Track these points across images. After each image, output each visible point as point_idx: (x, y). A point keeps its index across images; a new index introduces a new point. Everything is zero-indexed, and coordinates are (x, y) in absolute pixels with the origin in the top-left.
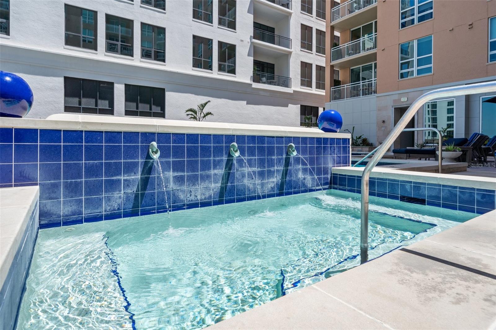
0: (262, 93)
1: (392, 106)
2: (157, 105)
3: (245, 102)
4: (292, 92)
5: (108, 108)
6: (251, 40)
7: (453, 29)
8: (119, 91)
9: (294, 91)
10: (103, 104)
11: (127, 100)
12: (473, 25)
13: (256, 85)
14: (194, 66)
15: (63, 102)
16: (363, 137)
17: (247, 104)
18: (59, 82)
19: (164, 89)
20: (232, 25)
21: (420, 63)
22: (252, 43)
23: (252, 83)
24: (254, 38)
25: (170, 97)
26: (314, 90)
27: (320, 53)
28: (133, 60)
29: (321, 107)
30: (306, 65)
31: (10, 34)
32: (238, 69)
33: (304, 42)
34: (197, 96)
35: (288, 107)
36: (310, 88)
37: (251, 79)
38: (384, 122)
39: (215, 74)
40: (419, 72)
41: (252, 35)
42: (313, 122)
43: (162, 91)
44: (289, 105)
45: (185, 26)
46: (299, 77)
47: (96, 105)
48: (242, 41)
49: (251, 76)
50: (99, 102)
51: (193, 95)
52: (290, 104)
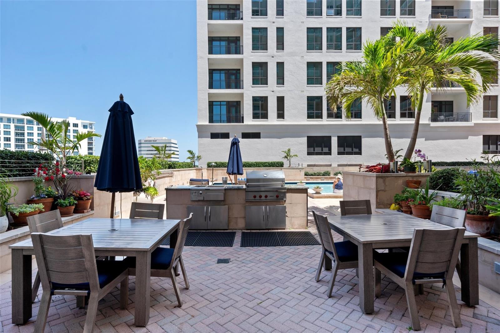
0: (440, 130)
2: (356, 148)
3: (424, 139)
5: (328, 151)
8: (334, 142)
9: (474, 124)
10: (326, 150)
11: (338, 146)
13: (434, 124)
15: (307, 150)
17: (426, 140)
18: (305, 140)
19: (361, 136)
23: (430, 122)
25: (365, 142)
26: (499, 120)
28: (342, 121)
30: (490, 98)
31: (285, 118)
36: (494, 119)
37: (429, 120)
39: (398, 121)
42: (498, 150)
43: (359, 138)
44: (469, 137)
46: (481, 110)
47: (322, 150)
49: (430, 117)
50: (324, 149)
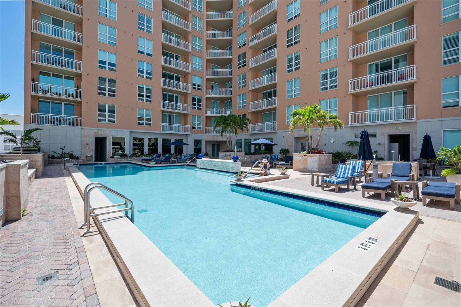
1: (94, 136)
7: (125, 107)
12: (133, 108)
21: (109, 116)
38: (87, 144)
40: (109, 121)
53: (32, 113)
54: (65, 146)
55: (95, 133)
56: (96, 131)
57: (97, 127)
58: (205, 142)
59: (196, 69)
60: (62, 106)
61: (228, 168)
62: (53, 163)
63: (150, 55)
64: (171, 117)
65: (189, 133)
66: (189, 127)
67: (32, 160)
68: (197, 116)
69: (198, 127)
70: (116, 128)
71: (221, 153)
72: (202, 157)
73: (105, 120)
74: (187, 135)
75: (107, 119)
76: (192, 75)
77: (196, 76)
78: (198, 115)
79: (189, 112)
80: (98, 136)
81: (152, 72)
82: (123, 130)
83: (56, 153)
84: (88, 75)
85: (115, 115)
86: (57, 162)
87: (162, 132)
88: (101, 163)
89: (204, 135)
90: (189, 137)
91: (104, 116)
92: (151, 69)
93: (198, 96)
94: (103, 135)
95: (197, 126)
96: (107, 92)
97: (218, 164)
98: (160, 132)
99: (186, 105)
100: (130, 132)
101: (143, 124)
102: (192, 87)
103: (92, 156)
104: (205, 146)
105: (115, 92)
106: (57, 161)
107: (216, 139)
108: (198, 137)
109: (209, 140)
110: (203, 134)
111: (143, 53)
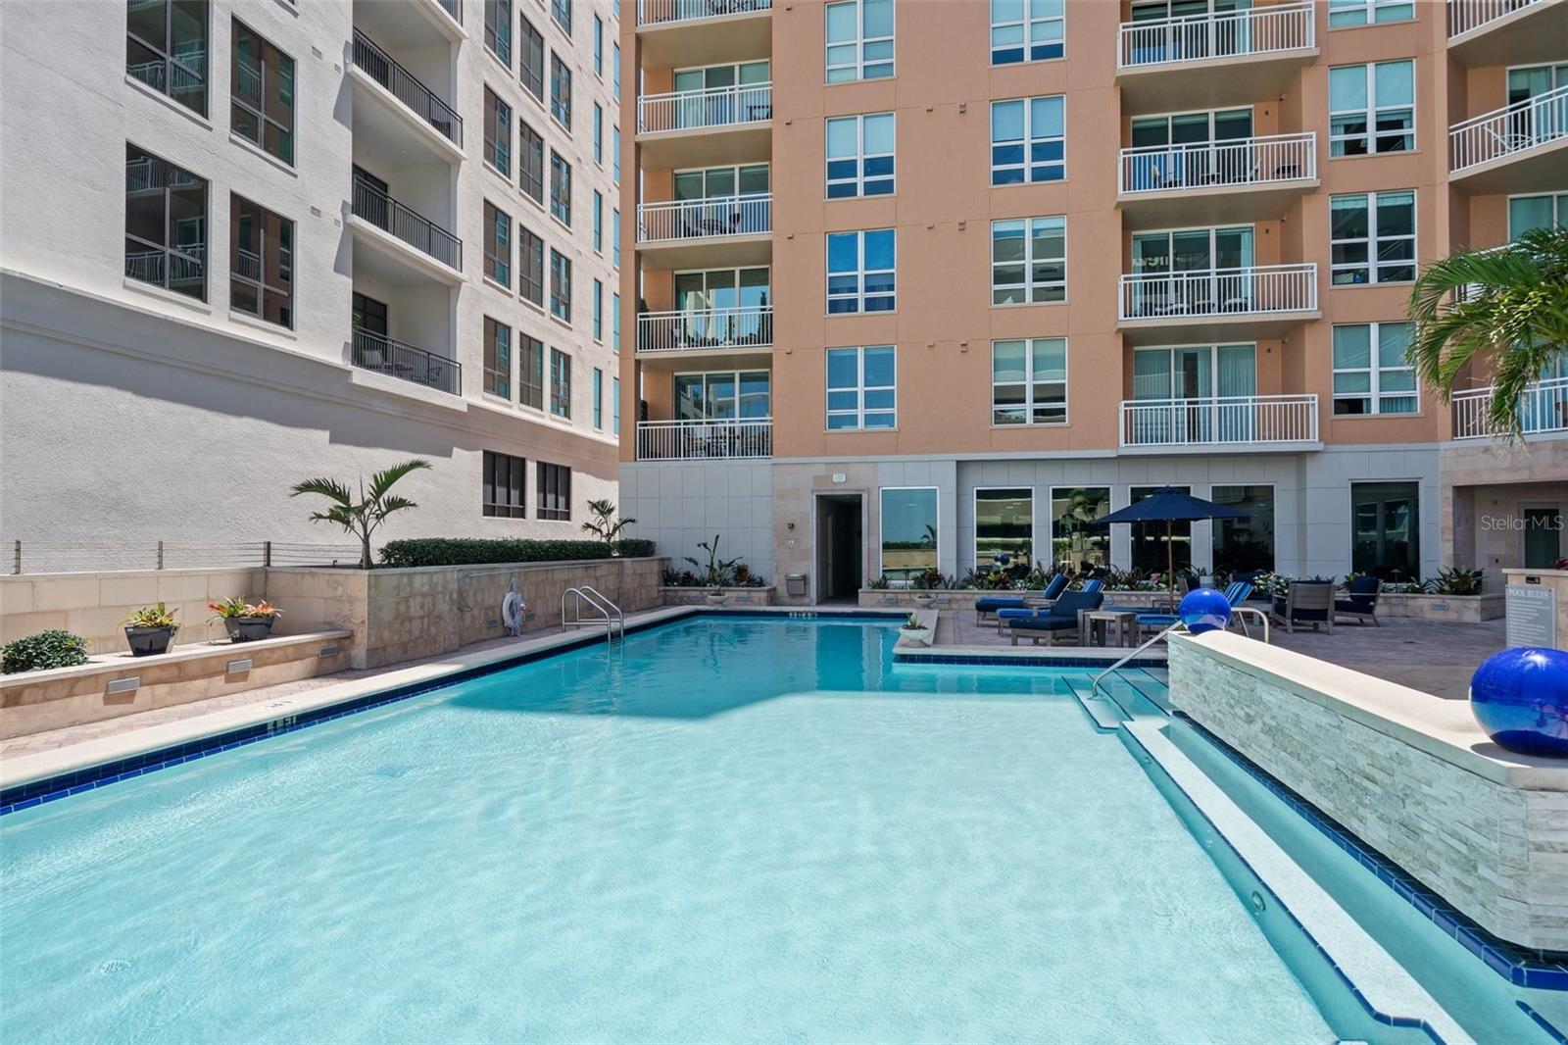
0: (379, 405)
1: (813, 491)
3: (326, 435)
4: (465, 409)
6: (344, 215)
7: (933, 346)
9: (466, 404)
12: (969, 346)
13: (362, 377)
14: (133, 270)
16: (740, 562)
17: (332, 441)
20: (281, 145)
21: (871, 400)
22: (349, 228)
23: (349, 365)
24: (356, 210)
26: (514, 408)
27: (529, 299)
29: (531, 461)
30: (496, 327)
32: (300, 311)
33: (490, 255)
34: (141, 400)
35: (450, 456)
36: (505, 401)
37: (345, 352)
38: (792, 526)
39: (217, 317)
40: (870, 420)
41: (350, 201)
42: (512, 505)
44: (455, 450)
45: (92, 95)
46: (481, 364)
48: (315, 211)
49: (346, 343)
51: (128, 395)
52: (458, 447)
53: (638, 423)
54: (717, 537)
55: (817, 479)
56: (821, 471)
57: (825, 453)
58: (1450, 494)
59: (1360, 17)
60: (734, 386)
61: (1415, 833)
62: (677, 601)
63: (1054, 51)
64: (1195, 368)
65: (1312, 442)
66: (1313, 402)
67: (342, 596)
68: (1374, 328)
69: (1382, 400)
70: (896, 452)
71: (1531, 580)
72: (1209, 619)
73: (853, 420)
74: (1300, 456)
75: (861, 411)
76: (1333, 67)
77: (1363, 65)
78: (1387, 318)
79: (1311, 309)
80: (827, 491)
81: (1064, 139)
82: (926, 457)
83: (696, 563)
84: (789, 238)
85: (893, 390)
86: (689, 597)
87: (1122, 452)
88: (801, 613)
89: (1443, 445)
90: (1312, 468)
91: (851, 400)
92: (1058, 125)
93: (1379, 192)
94: (848, 487)
95: (1374, 395)
96: (861, 296)
97: (1297, 723)
98: (1111, 453)
99: (1289, 270)
100: (958, 462)
101: (1024, 421)
102: (1334, 144)
103: (805, 579)
104: (1450, 522)
105: (891, 288)
106: (689, 593)
107: (1555, 465)
108: (1384, 466)
109: (1486, 479)
110: (1432, 437)
111: (1015, 55)
